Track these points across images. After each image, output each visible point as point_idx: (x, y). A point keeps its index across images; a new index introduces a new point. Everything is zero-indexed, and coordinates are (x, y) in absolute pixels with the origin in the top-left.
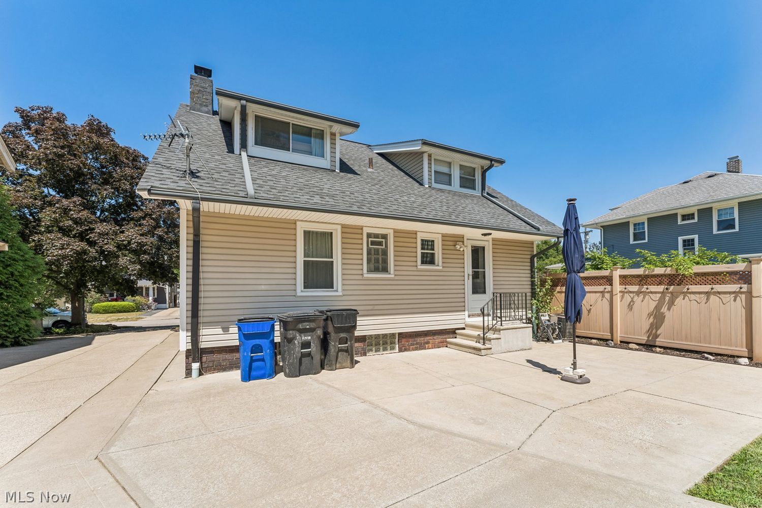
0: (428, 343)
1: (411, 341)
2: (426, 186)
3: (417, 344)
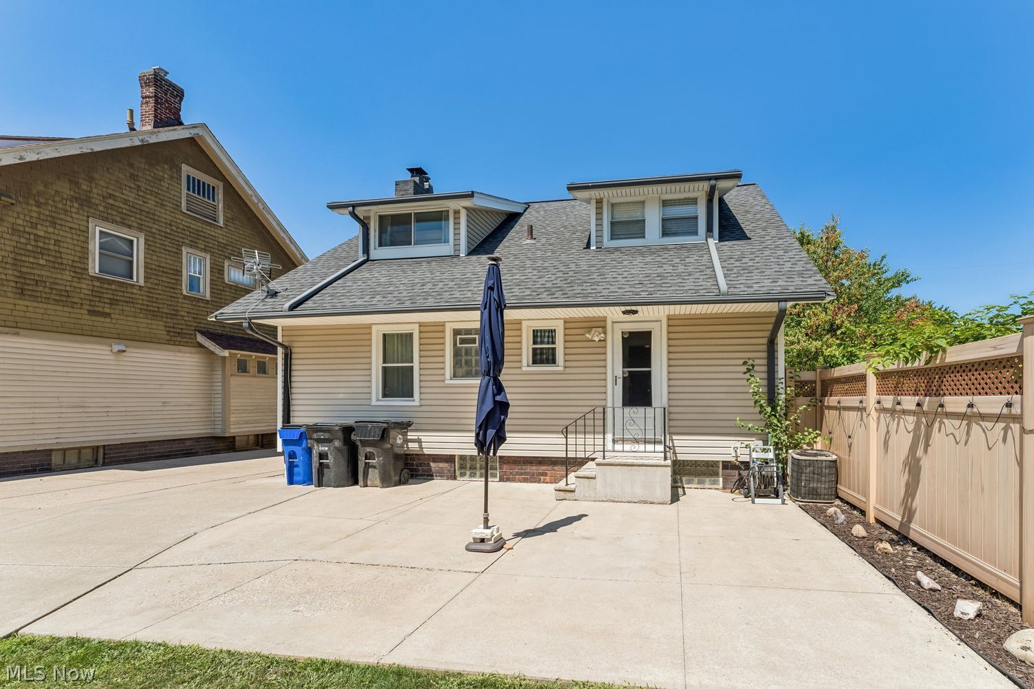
0: (545, 475)
1: (517, 469)
2: (592, 248)
3: (526, 474)
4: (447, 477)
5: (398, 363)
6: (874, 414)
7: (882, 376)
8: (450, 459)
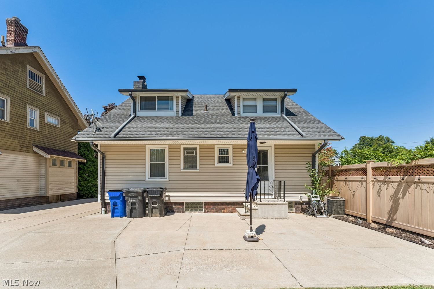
0: (224, 209)
1: (212, 207)
2: (236, 115)
3: (216, 209)
4: (181, 211)
5: (157, 162)
6: (371, 183)
7: (374, 169)
8: (182, 204)
